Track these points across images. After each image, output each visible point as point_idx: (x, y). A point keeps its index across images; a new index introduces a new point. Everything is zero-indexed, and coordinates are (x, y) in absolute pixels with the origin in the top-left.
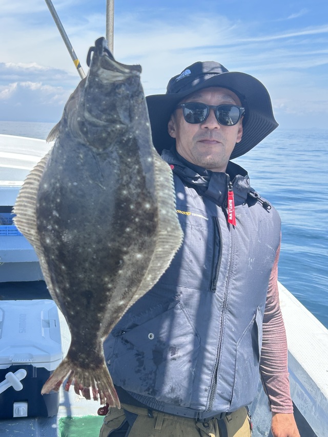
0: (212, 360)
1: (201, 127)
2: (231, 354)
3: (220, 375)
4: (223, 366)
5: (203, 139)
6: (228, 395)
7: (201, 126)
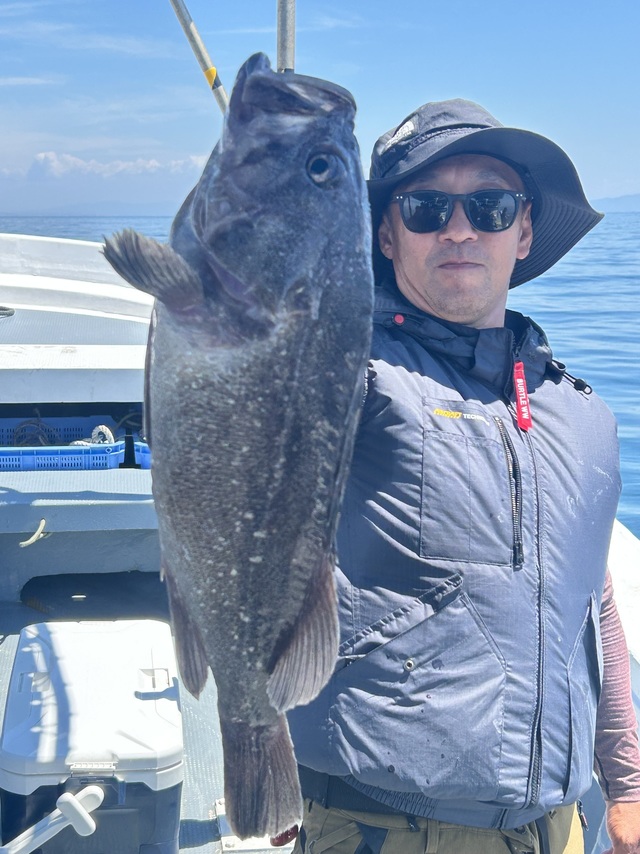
0: (530, 703)
1: (438, 241)
2: (560, 686)
3: (546, 730)
4: (549, 712)
5: (445, 261)
6: (561, 769)
7: (438, 236)
